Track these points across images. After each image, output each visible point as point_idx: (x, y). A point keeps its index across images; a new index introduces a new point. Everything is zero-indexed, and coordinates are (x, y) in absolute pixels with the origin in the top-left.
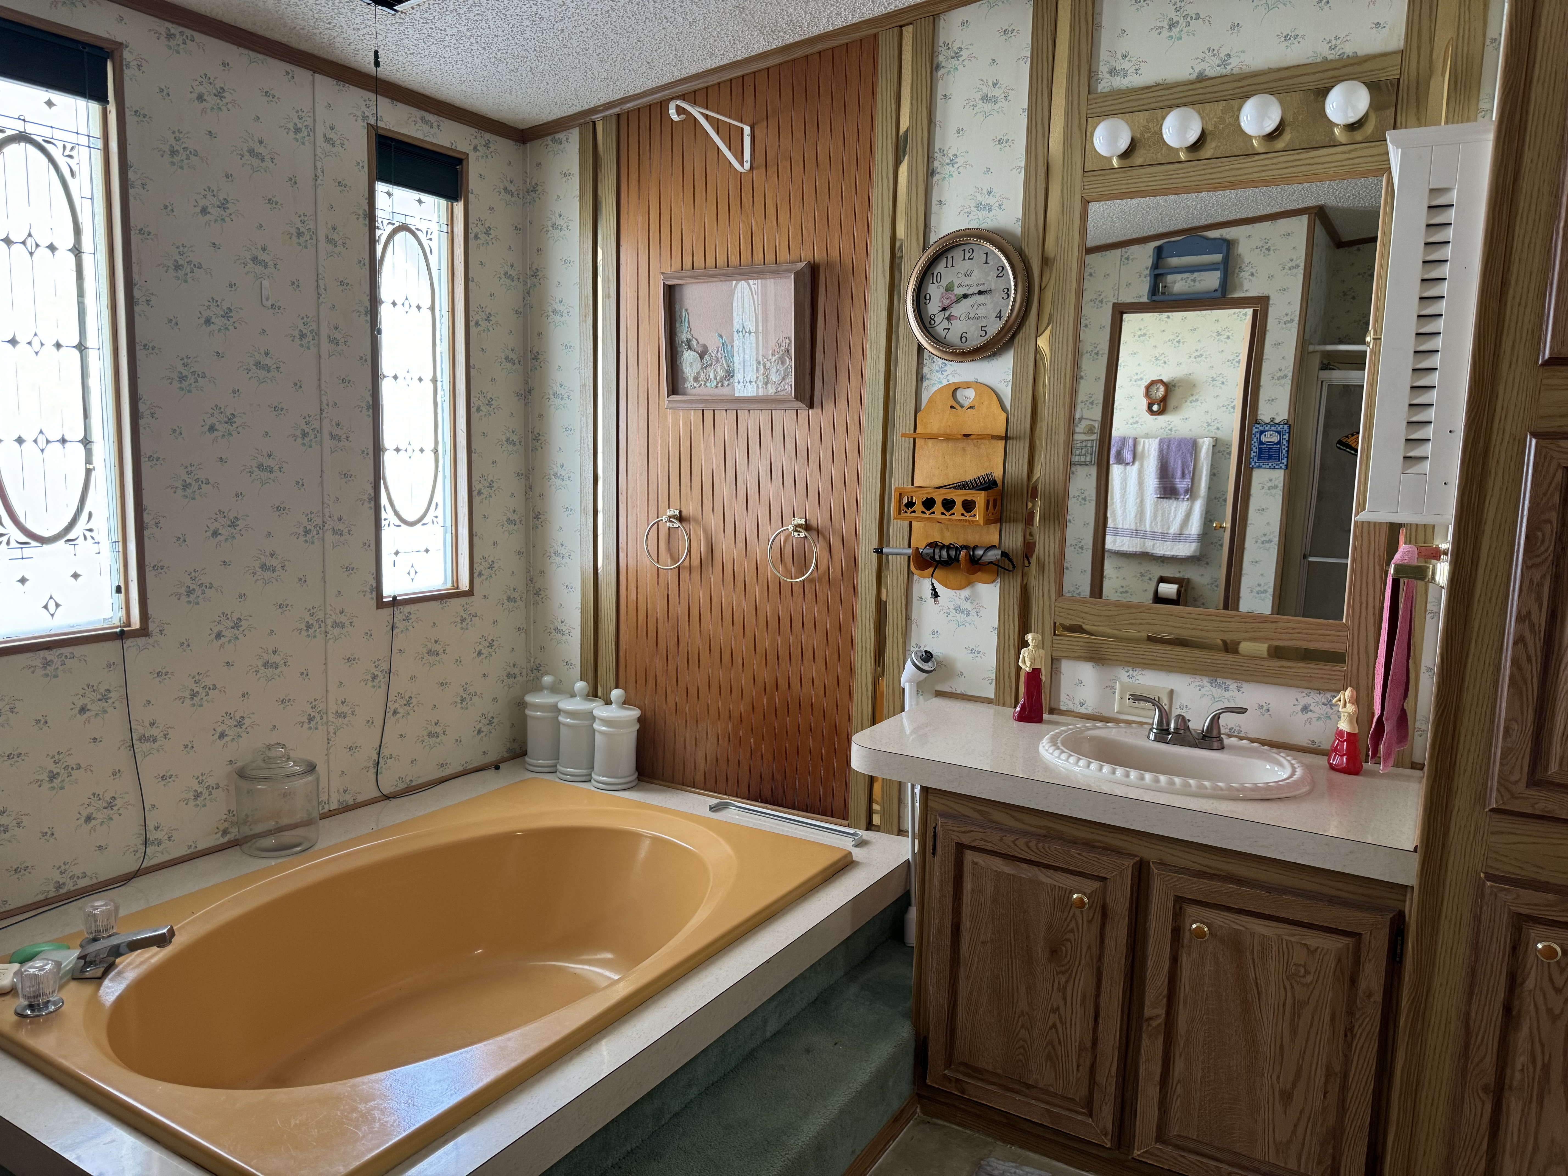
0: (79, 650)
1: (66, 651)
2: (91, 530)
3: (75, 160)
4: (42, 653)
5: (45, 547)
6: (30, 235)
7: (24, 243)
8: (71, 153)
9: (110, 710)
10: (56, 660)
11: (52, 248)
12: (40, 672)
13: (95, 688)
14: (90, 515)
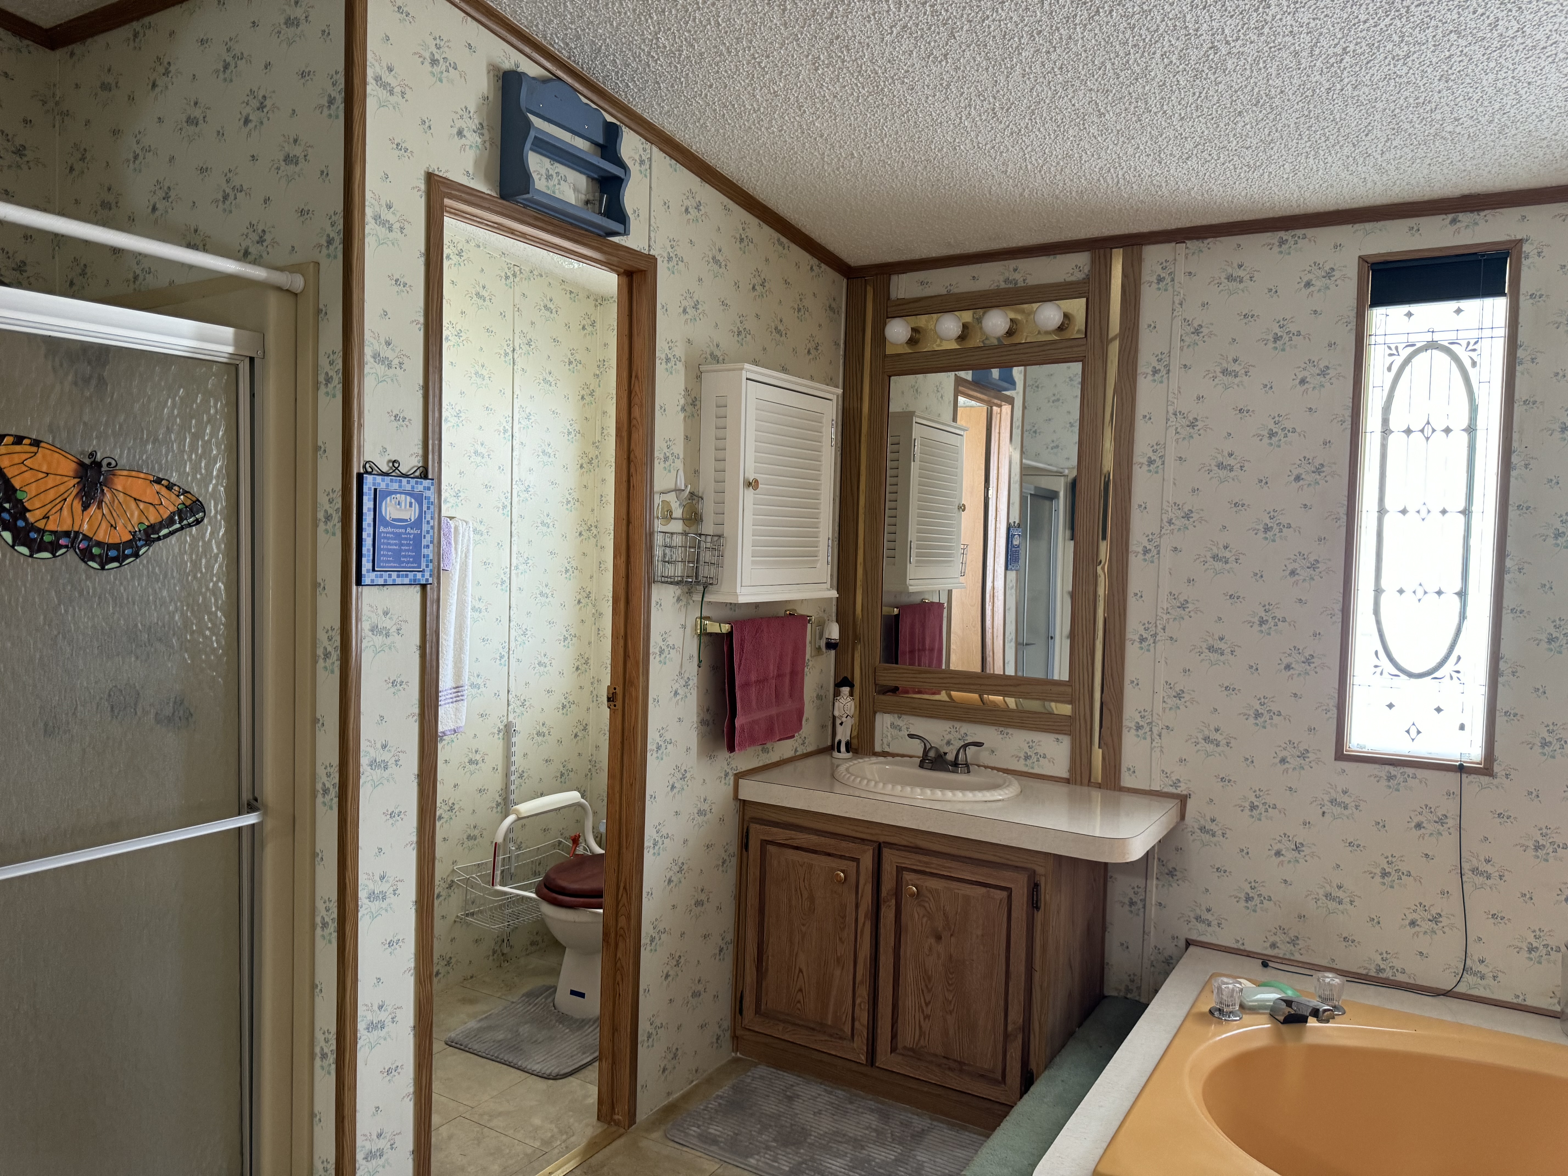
0: (1421, 773)
1: (1410, 771)
2: (1458, 672)
3: (1478, 352)
4: (1387, 767)
5: (1412, 680)
6: (1428, 423)
7: (1422, 431)
8: (1475, 347)
9: (1445, 834)
10: (1399, 776)
11: (1447, 431)
12: (1384, 782)
13: (1432, 810)
14: (1459, 658)
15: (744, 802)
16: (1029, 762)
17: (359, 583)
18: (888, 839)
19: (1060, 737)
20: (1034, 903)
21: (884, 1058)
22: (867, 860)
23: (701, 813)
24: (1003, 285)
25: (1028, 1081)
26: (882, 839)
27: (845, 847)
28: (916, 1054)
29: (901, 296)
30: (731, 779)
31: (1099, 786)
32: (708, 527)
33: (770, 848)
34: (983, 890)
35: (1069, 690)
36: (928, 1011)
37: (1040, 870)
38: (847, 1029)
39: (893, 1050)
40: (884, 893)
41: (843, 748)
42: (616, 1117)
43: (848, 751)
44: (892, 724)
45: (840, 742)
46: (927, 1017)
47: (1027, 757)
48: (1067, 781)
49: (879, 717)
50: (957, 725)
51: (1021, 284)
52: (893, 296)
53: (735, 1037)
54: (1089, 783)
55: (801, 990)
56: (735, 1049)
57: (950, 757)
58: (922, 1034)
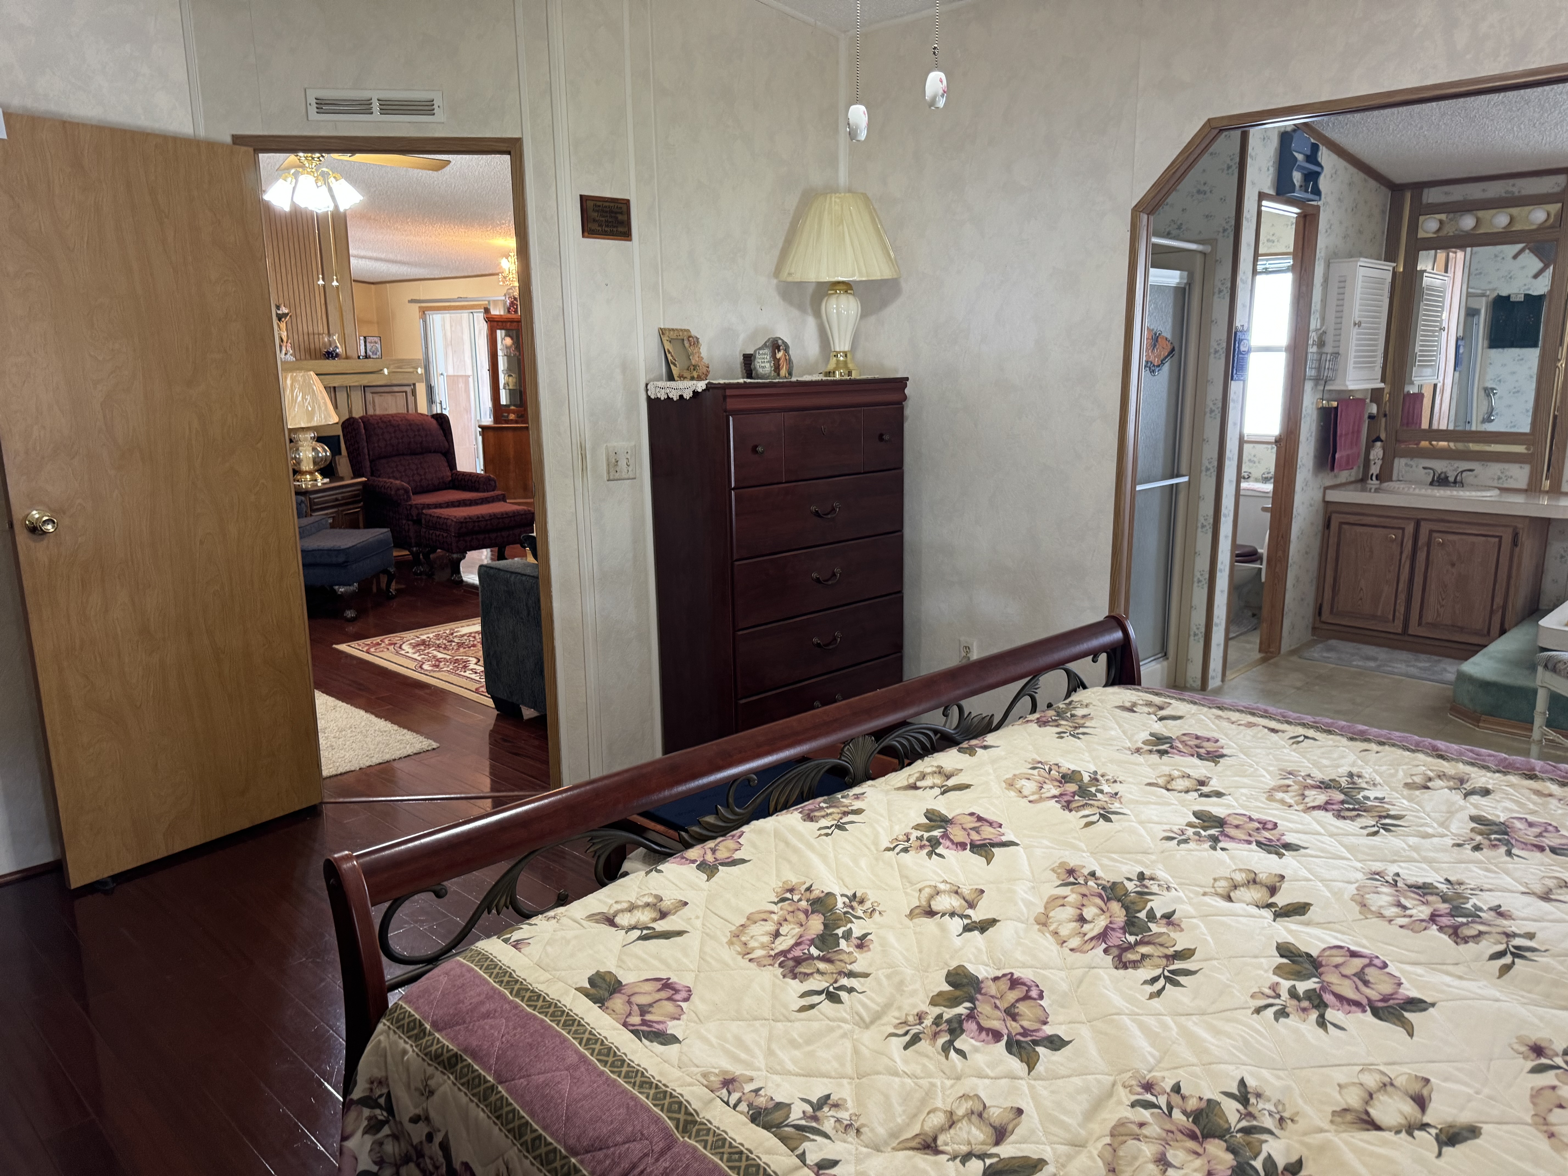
15: (1328, 502)
16: (1501, 481)
17: (1232, 379)
18: (1423, 517)
19: (1523, 465)
20: (1515, 543)
21: (1413, 629)
22: (1410, 528)
23: (1311, 505)
24: (1504, 195)
25: (1503, 632)
26: (1419, 517)
27: (1395, 523)
28: (1434, 626)
29: (1430, 201)
30: (1322, 490)
31: (1547, 492)
32: (1329, 349)
33: (1344, 526)
34: (1483, 538)
35: (1531, 437)
36: (1444, 603)
37: (1520, 526)
38: (1391, 617)
39: (1420, 624)
40: (1420, 544)
41: (1374, 478)
42: (1271, 650)
43: (1377, 479)
44: (1406, 465)
45: (1372, 475)
46: (1442, 606)
47: (1499, 478)
48: (1525, 491)
49: (1396, 461)
50: (1452, 462)
51: (1517, 194)
52: (1424, 201)
53: (1314, 629)
54: (1540, 491)
55: (1361, 599)
56: (1313, 635)
57: (1451, 479)
58: (1439, 615)
